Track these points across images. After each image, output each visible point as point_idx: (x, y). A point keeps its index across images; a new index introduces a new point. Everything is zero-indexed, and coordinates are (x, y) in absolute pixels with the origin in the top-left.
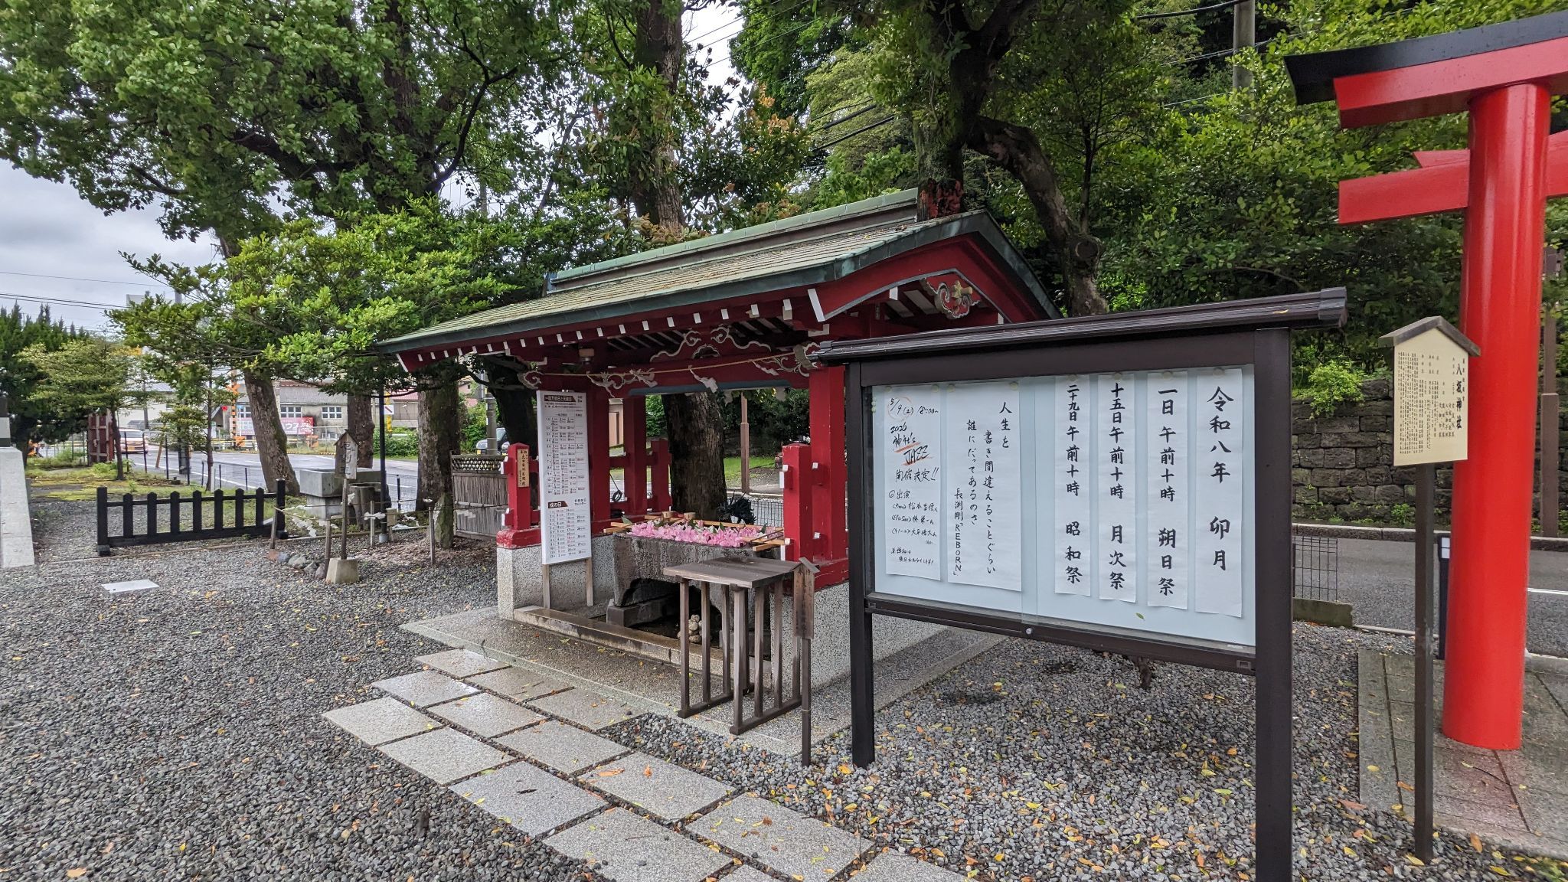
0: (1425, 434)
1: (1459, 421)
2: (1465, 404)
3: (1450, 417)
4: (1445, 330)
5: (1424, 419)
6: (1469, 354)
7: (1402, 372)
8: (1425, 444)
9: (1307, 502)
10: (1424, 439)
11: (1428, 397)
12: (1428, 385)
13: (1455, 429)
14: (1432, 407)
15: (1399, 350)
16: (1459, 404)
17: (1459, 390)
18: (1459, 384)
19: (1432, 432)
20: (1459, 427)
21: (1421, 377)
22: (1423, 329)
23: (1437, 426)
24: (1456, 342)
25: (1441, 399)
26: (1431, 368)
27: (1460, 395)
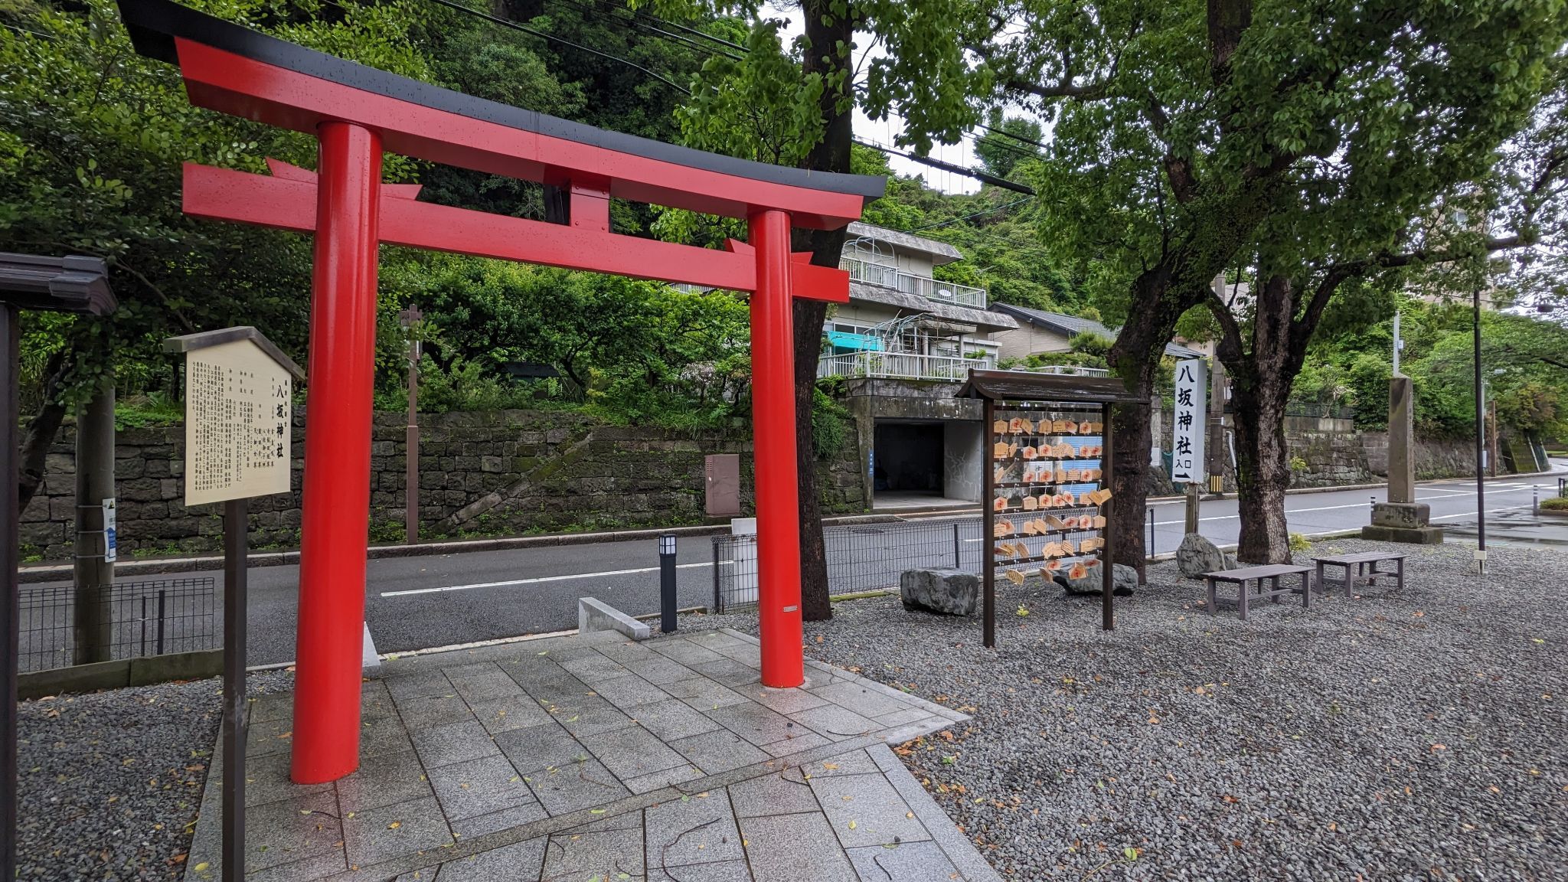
0: (234, 464)
1: (280, 449)
2: (287, 430)
3: (267, 444)
4: (260, 344)
5: (233, 446)
6: (293, 376)
7: (198, 386)
8: (233, 477)
9: (211, 533)
10: (233, 471)
11: (237, 419)
12: (238, 407)
13: (275, 458)
14: (244, 433)
15: (192, 359)
16: (280, 430)
17: (280, 414)
18: (280, 408)
19: (244, 461)
20: (280, 455)
21: (227, 395)
22: (230, 339)
23: (251, 456)
24: (275, 360)
25: (256, 423)
26: (243, 387)
27: (282, 421)
